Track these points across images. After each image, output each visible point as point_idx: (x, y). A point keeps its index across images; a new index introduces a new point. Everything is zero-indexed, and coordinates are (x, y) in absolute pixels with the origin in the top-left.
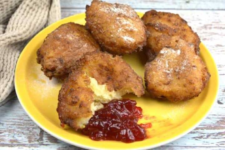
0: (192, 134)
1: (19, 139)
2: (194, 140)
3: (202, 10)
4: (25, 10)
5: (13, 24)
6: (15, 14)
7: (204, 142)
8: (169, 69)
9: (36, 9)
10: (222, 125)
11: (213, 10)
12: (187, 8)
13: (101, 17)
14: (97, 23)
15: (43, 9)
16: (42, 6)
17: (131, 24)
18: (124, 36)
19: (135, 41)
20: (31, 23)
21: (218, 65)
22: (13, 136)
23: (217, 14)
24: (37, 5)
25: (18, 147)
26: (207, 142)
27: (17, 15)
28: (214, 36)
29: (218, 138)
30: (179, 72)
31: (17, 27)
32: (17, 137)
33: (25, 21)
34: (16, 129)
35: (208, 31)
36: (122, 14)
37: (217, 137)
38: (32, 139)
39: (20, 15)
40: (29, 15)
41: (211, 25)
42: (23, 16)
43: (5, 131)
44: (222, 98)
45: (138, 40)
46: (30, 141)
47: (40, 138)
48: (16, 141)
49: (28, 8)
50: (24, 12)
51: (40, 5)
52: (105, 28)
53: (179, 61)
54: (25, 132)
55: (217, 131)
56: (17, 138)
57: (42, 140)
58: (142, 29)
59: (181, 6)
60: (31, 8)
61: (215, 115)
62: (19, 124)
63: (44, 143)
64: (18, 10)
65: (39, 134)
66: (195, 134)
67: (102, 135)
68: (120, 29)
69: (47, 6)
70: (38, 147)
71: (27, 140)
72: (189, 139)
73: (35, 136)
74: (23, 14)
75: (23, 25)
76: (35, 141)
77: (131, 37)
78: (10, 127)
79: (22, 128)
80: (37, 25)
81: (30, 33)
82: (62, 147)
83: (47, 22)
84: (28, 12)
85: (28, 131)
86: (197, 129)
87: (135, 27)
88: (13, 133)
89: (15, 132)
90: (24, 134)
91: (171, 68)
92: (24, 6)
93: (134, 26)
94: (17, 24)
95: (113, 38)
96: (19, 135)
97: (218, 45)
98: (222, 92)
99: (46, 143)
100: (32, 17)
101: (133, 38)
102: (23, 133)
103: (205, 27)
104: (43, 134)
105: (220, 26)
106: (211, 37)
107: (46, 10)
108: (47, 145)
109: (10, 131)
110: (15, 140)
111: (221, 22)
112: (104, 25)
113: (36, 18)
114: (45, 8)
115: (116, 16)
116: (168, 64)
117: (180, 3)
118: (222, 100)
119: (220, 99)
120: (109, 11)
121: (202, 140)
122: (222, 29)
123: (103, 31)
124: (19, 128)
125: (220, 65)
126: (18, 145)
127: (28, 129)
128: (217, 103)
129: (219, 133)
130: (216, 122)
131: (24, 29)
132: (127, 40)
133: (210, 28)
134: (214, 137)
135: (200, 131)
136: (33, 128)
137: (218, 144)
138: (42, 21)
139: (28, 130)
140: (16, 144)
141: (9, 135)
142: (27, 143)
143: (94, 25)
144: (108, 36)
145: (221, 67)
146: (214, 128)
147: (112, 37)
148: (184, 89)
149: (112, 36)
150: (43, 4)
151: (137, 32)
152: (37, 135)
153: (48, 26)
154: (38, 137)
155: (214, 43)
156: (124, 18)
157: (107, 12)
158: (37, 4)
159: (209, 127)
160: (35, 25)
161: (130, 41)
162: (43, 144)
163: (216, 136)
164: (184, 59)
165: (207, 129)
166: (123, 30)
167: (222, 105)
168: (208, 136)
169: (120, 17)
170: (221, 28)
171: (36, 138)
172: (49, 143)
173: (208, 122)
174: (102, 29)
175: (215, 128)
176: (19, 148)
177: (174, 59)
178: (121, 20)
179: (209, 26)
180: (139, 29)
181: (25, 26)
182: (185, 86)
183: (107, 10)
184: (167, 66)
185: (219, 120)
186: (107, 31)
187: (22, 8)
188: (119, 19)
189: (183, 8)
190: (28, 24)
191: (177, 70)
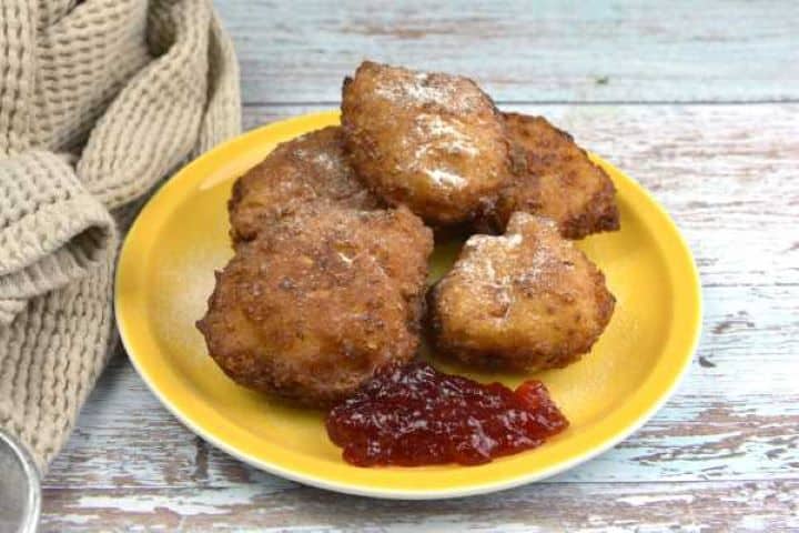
0: (631, 450)
1: (139, 474)
2: (636, 466)
3: (645, 103)
4: (137, 104)
5: (103, 149)
6: (108, 117)
7: (665, 470)
8: (499, 279)
9: (167, 105)
10: (715, 424)
11: (677, 103)
12: (602, 99)
13: (375, 113)
14: (365, 130)
15: (185, 106)
16: (184, 99)
17: (458, 135)
18: (433, 170)
19: (466, 184)
20: (155, 146)
21: (697, 260)
22: (121, 468)
23: (691, 114)
24: (170, 94)
25: (135, 497)
26: (672, 470)
27: (113, 121)
28: (681, 178)
29: (705, 459)
30: (527, 282)
31: (115, 157)
32: (130, 470)
33: (137, 140)
34: (128, 448)
35: (666, 164)
36: (434, 103)
37: (700, 456)
38: (175, 473)
39: (121, 118)
40: (146, 121)
41: (673, 146)
42: (131, 123)
43: (97, 455)
44: (712, 350)
45: (478, 182)
46: (170, 480)
47: (198, 472)
48: (130, 480)
49: (145, 100)
50: (133, 110)
51: (177, 93)
52: (382, 145)
53: (522, 257)
54: (154, 455)
55: (699, 440)
56: (133, 472)
57: (206, 476)
58: (493, 147)
59: (584, 95)
60: (153, 101)
61: (693, 397)
62: (134, 433)
63: (213, 484)
64: (116, 104)
65: (194, 460)
66: (639, 450)
67: (378, 451)
68: (423, 149)
69: (198, 100)
70: (193, 495)
71: (161, 477)
72: (622, 462)
73: (183, 466)
74: (130, 117)
75: (133, 151)
76: (185, 478)
77: (456, 173)
78: (108, 442)
79: (144, 445)
80: (171, 151)
81: (153, 175)
82: (263, 495)
83: (198, 143)
84: (144, 112)
85: (163, 454)
86: (644, 434)
87: (469, 144)
88: (121, 459)
89: (127, 458)
90: (152, 461)
91: (503, 275)
92: (134, 95)
93: (467, 141)
94: (115, 148)
95: (402, 175)
96: (136, 464)
97: (694, 205)
98: (710, 335)
99: (219, 484)
100: (156, 126)
101: (462, 176)
102: (146, 458)
103: (656, 152)
104: (206, 459)
105: (699, 150)
106: (674, 180)
107: (195, 111)
108: (219, 489)
109: (110, 454)
110: (126, 477)
111: (701, 137)
112: (380, 136)
113: (168, 129)
114: (192, 106)
115: (416, 109)
116: (495, 269)
117: (581, 84)
118: (711, 356)
119: (706, 354)
120: (400, 95)
121: (660, 464)
122: (704, 158)
123: (378, 154)
124: (135, 445)
125: (702, 260)
126: (137, 492)
127: (162, 447)
128: (697, 365)
129: (707, 446)
130: (697, 415)
131: (138, 166)
132: (441, 180)
133: (672, 156)
134: (692, 456)
135: (653, 440)
136: (177, 445)
137: (704, 473)
138: (183, 140)
139: (162, 450)
140: (129, 489)
141: (108, 465)
142: (163, 484)
143: (357, 136)
144: (389, 168)
145: (707, 265)
146: (692, 433)
147: (400, 172)
148: (551, 319)
149: (398, 167)
150: (186, 91)
151: (477, 157)
152: (190, 462)
153: (199, 154)
154: (193, 469)
155: (682, 198)
156: (438, 117)
157: (394, 99)
158: (170, 90)
159: (679, 430)
160: (165, 151)
161: (449, 184)
162: (206, 487)
163: (698, 453)
164: (534, 250)
165: (673, 433)
166: (431, 152)
167: (711, 369)
168: (676, 453)
169: (429, 113)
170: (702, 154)
171: (187, 472)
172: (226, 484)
173: (675, 416)
174: (376, 149)
175: (694, 431)
176: (141, 499)
177: (508, 253)
178: (430, 121)
179: (667, 151)
180: (484, 148)
181: (138, 158)
182: (550, 311)
183: (395, 92)
184: (491, 272)
185: (704, 409)
186: (388, 154)
187: (126, 99)
188: (424, 120)
189: (591, 99)
190: (148, 148)
191: (522, 279)
